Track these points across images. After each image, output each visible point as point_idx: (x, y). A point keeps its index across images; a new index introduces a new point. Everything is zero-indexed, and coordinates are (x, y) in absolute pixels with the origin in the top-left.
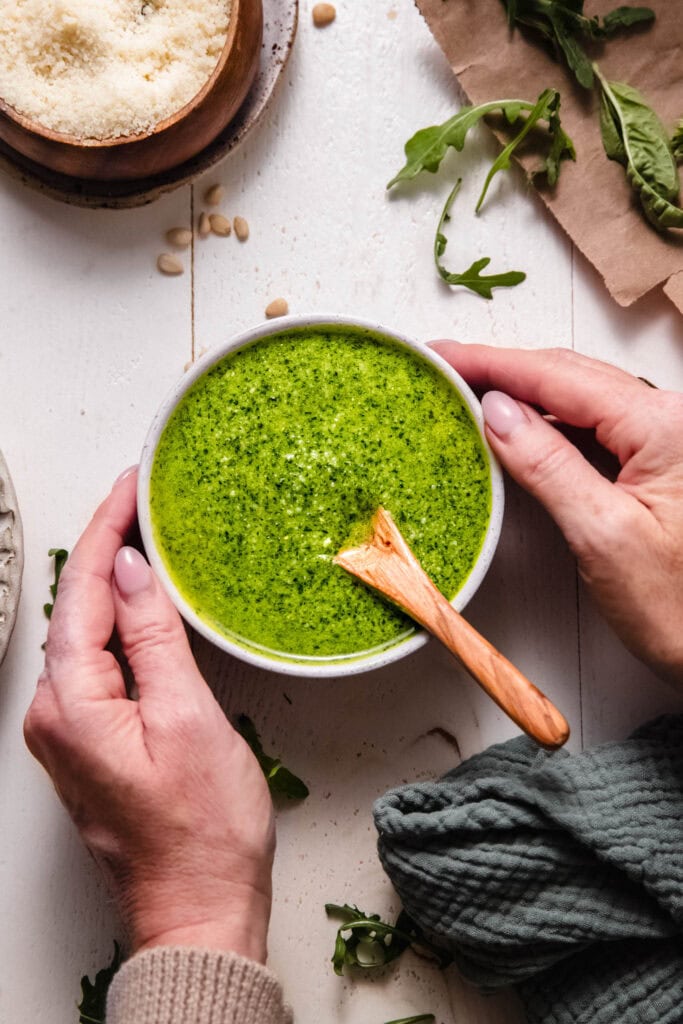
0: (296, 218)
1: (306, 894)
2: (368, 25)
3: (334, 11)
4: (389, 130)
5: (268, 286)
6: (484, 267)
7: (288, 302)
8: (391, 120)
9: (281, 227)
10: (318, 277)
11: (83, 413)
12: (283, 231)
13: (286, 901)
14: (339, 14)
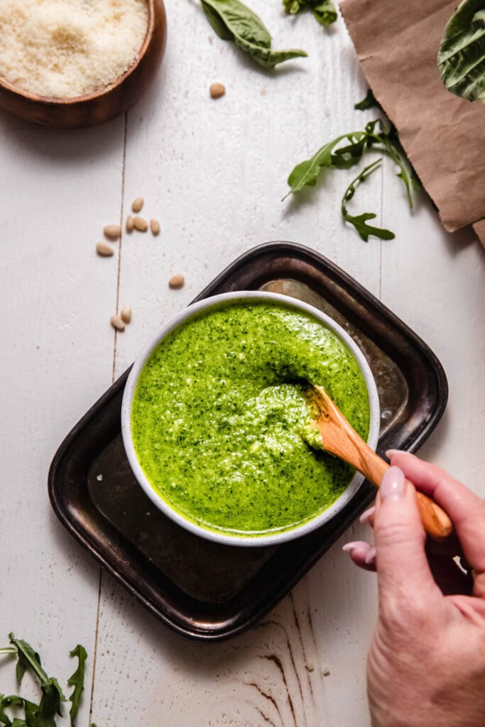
0: (193, 221)
1: (177, 697)
2: (247, 99)
3: (224, 88)
4: (259, 167)
5: (172, 265)
6: (370, 219)
7: (185, 276)
8: (260, 160)
9: (182, 227)
10: (206, 261)
11: (38, 348)
12: (184, 229)
13: (162, 702)
14: (228, 91)
